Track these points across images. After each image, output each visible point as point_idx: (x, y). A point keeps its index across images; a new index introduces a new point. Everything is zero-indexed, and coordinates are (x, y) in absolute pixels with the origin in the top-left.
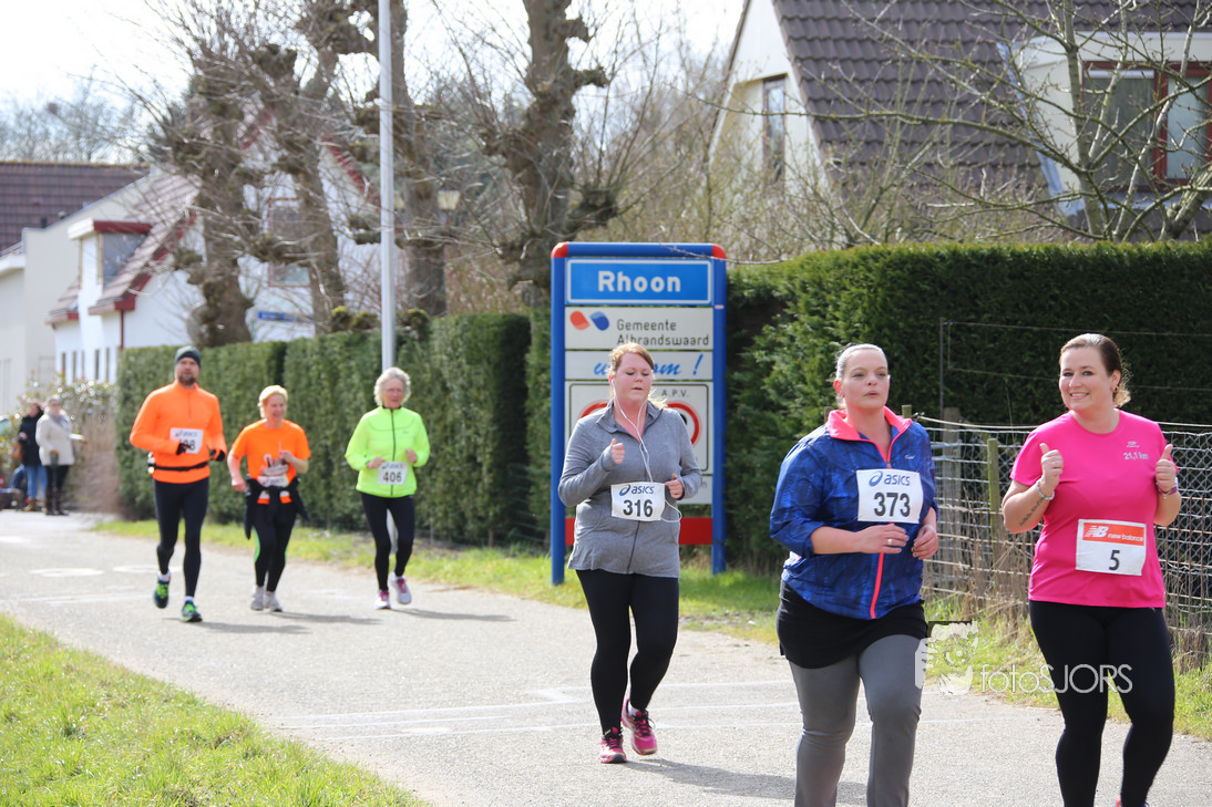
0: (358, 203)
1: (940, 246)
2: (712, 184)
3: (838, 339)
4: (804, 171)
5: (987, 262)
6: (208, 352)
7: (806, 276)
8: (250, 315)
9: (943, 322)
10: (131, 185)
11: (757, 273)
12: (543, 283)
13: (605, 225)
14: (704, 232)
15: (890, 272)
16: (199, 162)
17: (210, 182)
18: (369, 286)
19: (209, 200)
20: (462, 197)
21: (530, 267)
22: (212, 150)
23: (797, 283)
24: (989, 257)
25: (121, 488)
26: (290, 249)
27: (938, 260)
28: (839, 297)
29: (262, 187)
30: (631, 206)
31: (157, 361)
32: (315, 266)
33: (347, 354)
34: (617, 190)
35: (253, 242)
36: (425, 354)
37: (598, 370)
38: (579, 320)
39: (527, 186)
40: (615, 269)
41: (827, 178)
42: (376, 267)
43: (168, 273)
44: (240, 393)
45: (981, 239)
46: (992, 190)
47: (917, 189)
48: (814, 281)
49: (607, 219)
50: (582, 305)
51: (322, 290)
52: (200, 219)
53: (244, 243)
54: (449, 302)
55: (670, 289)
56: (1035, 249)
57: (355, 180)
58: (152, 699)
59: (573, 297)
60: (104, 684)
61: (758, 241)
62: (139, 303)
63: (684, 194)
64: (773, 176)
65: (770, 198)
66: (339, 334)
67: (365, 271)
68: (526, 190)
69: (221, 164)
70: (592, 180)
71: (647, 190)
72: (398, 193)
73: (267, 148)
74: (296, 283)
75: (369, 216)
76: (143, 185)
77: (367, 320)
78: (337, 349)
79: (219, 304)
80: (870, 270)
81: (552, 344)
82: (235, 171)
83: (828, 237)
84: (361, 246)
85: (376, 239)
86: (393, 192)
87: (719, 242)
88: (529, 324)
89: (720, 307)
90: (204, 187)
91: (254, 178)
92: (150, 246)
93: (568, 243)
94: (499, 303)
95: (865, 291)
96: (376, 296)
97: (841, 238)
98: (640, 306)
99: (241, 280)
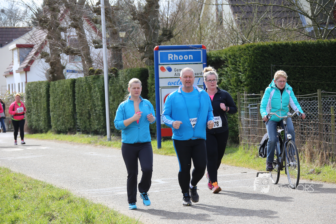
0: (95, 36)
1: (271, 43)
2: (201, 27)
3: (240, 72)
4: (229, 22)
5: (285, 47)
6: (52, 83)
7: (230, 53)
8: (64, 71)
9: (272, 65)
10: (27, 33)
11: (216, 53)
12: (152, 58)
13: (170, 40)
14: (199, 41)
15: (255, 51)
16: (47, 25)
17: (51, 31)
18: (99, 61)
19: (51, 37)
20: (126, 33)
21: (148, 54)
22: (51, 22)
23: (228, 55)
24: (285, 45)
25: (28, 124)
26: (75, 51)
27: (270, 47)
28: (240, 59)
29: (66, 33)
30: (177, 34)
31: (37, 86)
32: (83, 56)
33: (94, 82)
34: (173, 29)
35: (64, 49)
36: (117, 81)
37: (169, 84)
38: (163, 69)
39: (146, 29)
40: (173, 53)
41: (236, 23)
42: (101, 55)
43: (39, 59)
44: (62, 94)
45: (283, 40)
46: (286, 25)
47: (263, 26)
48: (233, 55)
49: (170, 38)
50: (163, 65)
51: (86, 63)
52: (48, 42)
53: (61, 49)
54: (124, 65)
55: (190, 59)
56: (299, 42)
57: (94, 29)
58: (40, 186)
59: (161, 62)
60: (25, 183)
61: (216, 43)
62: (31, 68)
63: (193, 30)
64: (219, 24)
65: (219, 30)
66: (91, 76)
67: (98, 57)
68: (145, 30)
69: (54, 26)
70: (165, 27)
71: (182, 29)
72: (107, 33)
73: (67, 21)
74: (78, 61)
75: (99, 40)
76: (31, 33)
77: (99, 71)
78: (91, 80)
79: (55, 68)
80: (249, 51)
81: (155, 77)
82: (58, 28)
83: (237, 41)
84: (97, 49)
85: (101, 47)
86: (106, 33)
87: (204, 44)
88: (148, 71)
89: (205, 64)
90: (49, 33)
91: (64, 30)
92: (33, 52)
93: (159, 46)
94: (139, 65)
95: (248, 57)
96: (102, 64)
97: (240, 41)
98: (181, 64)
99: (61, 60)
